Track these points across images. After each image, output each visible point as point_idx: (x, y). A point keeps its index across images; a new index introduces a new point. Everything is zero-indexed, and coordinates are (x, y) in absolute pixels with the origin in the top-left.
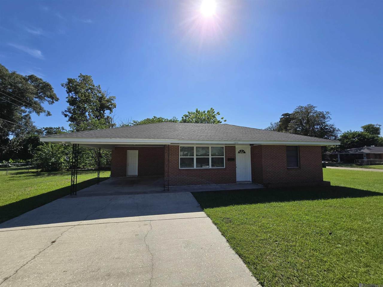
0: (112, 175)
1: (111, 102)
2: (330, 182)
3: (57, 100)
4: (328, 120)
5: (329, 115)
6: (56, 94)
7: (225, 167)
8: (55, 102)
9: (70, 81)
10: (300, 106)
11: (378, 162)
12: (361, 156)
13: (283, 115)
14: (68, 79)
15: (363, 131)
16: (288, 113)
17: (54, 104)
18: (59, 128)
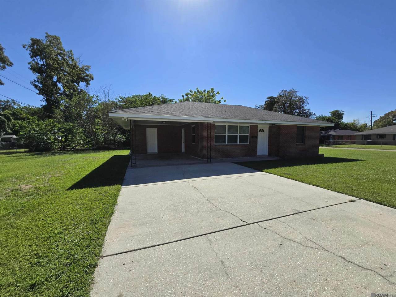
0: (132, 153)
1: (85, 73)
2: (323, 155)
3: (11, 64)
4: (305, 105)
5: (307, 100)
6: (8, 57)
7: (249, 143)
8: (6, 66)
9: (35, 42)
10: (284, 90)
11: (340, 143)
12: (329, 137)
13: (268, 98)
14: (32, 39)
15: (331, 116)
16: (273, 97)
17: (5, 69)
18: (8, 101)
